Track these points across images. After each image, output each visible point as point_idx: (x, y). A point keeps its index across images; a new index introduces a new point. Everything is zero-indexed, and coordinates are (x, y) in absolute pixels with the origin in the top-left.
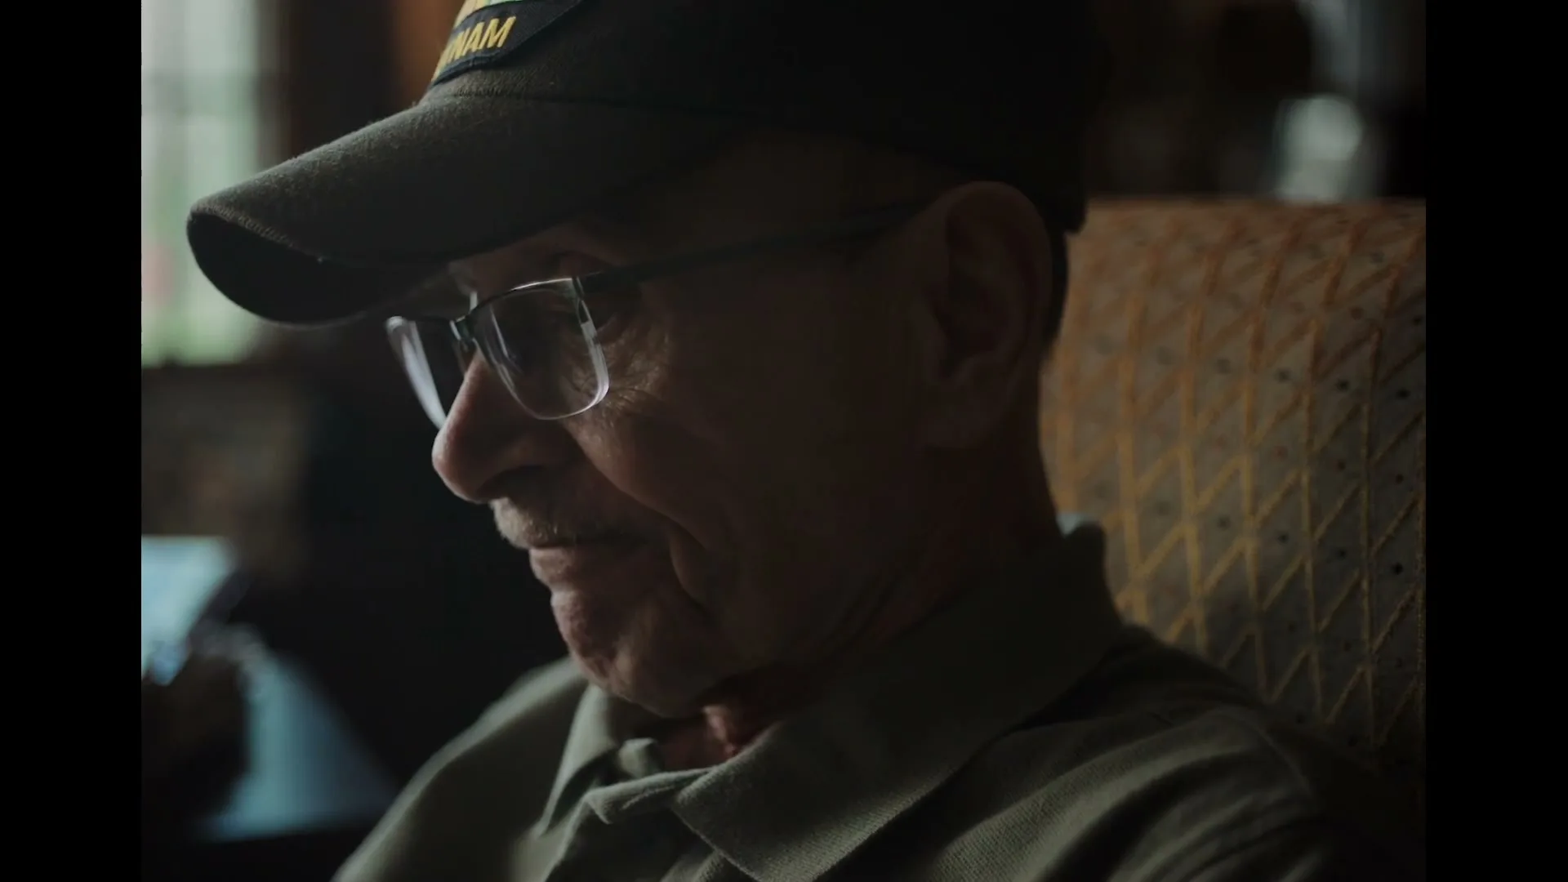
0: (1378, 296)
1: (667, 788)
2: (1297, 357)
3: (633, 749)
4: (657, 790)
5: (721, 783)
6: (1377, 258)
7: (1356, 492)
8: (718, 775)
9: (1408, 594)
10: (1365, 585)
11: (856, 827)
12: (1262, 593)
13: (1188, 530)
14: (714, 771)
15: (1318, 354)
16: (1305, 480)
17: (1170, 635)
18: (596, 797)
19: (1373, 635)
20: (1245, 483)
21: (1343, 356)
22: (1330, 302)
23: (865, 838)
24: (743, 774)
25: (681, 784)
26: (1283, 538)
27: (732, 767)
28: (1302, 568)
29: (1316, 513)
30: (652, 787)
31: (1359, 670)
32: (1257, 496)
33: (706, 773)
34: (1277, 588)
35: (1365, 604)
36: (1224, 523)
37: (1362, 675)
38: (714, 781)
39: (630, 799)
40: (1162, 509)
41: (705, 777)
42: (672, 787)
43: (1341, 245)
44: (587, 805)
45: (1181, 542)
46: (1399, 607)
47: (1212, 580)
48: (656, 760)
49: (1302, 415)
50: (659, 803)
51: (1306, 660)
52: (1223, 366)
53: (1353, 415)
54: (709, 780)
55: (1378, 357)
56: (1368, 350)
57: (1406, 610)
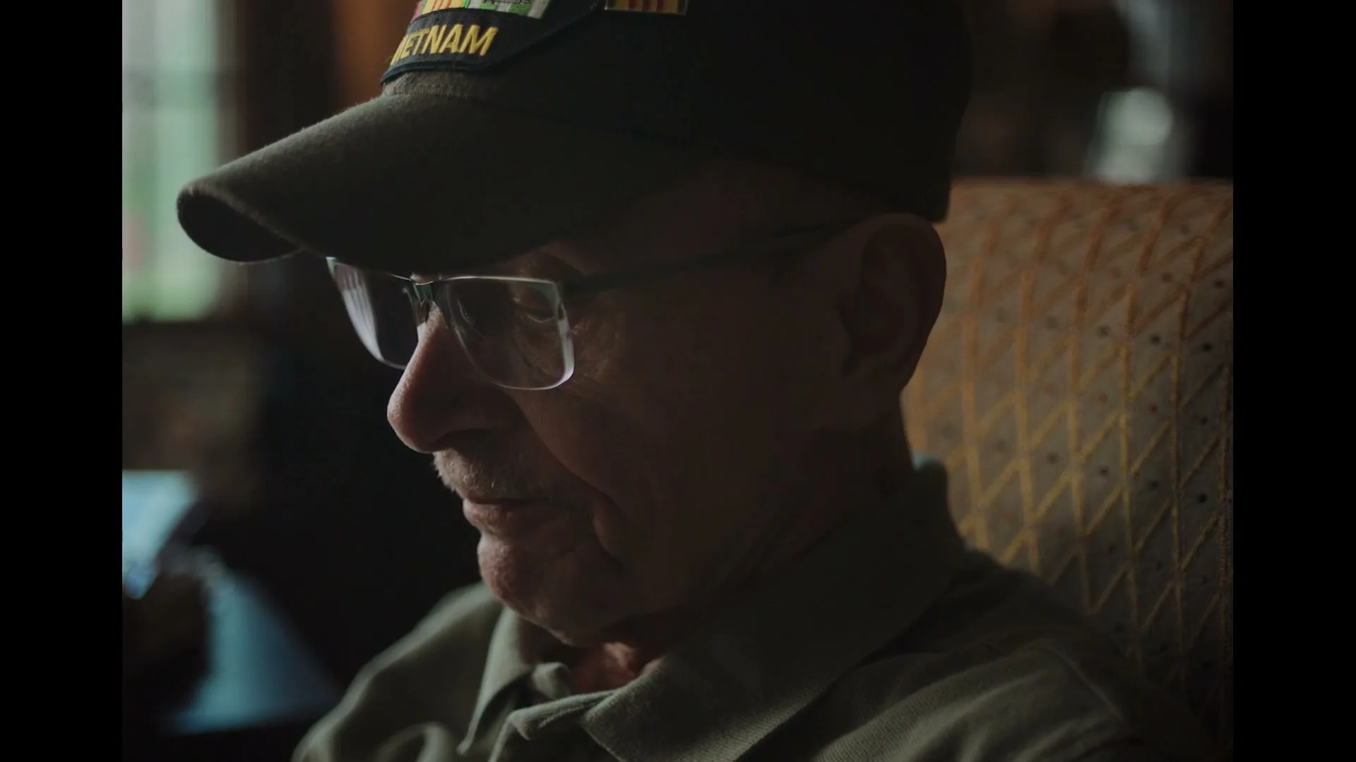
0: (1184, 265)
1: (577, 709)
2: (1117, 315)
3: (544, 672)
4: (569, 710)
5: (623, 703)
6: (1185, 230)
7: (1167, 432)
8: (620, 695)
9: (1212, 520)
10: (1175, 512)
11: (741, 738)
12: (1085, 521)
13: (1022, 465)
14: (617, 693)
15: (1134, 312)
16: (1123, 421)
17: (1006, 557)
18: (518, 718)
19: (1181, 555)
20: (1072, 423)
21: (1154, 314)
22: (1144, 268)
23: (748, 748)
24: (643, 694)
25: (588, 705)
26: (1104, 472)
27: (633, 690)
28: (1120, 498)
29: (1133, 449)
30: (565, 707)
31: (1169, 585)
32: (1082, 435)
33: (611, 694)
34: (1099, 515)
35: (1175, 529)
36: (1053, 459)
37: (1172, 591)
38: (617, 701)
39: (546, 719)
40: (1000, 447)
41: (610, 697)
42: (582, 707)
43: (1152, 219)
44: (511, 725)
45: (1016, 476)
46: (1204, 531)
47: (1043, 508)
48: (566, 683)
49: (1120, 366)
50: (571, 722)
51: (1124, 576)
52: (1052, 323)
53: (1164, 366)
54: (613, 700)
55: (1185, 315)
56: (1177, 309)
57: (1210, 534)
